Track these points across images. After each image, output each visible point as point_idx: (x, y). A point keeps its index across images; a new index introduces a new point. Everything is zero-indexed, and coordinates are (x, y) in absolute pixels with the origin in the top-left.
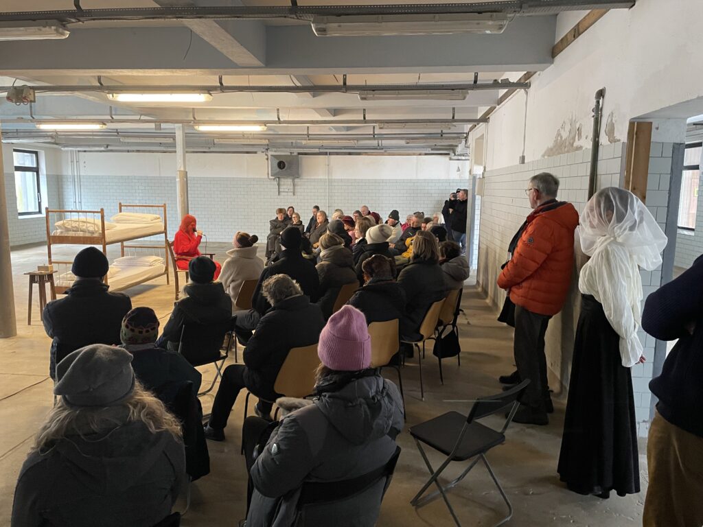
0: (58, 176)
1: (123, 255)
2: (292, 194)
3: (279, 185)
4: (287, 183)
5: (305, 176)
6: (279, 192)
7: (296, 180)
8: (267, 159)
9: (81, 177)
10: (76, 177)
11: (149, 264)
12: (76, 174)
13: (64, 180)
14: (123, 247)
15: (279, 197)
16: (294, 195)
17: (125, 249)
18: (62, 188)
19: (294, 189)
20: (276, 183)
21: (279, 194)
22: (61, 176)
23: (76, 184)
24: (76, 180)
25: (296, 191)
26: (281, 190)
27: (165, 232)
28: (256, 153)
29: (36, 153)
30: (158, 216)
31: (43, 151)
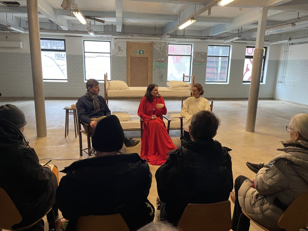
9: (288, 61)
10: (285, 61)
22: (279, 61)
23: (285, 65)
29: (266, 48)
31: (269, 47)
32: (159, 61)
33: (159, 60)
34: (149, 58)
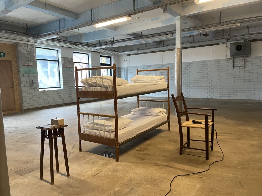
0: (119, 67)
1: (139, 107)
2: (243, 67)
3: (234, 62)
4: (239, 61)
5: (253, 55)
6: (234, 67)
7: (247, 58)
8: (227, 47)
9: (128, 68)
10: (126, 68)
11: (155, 114)
12: (126, 66)
13: (121, 69)
14: (139, 100)
15: (233, 70)
16: (245, 67)
17: (140, 101)
18: (120, 73)
19: (245, 64)
20: (232, 61)
21: (233, 68)
22: (120, 67)
23: (126, 70)
24: (126, 69)
25: (246, 65)
26: (235, 66)
27: (168, 89)
28: (218, 44)
29: (110, 57)
30: (163, 77)
31: (113, 56)
32: (26, 66)
33: (27, 64)
34: (12, 62)
